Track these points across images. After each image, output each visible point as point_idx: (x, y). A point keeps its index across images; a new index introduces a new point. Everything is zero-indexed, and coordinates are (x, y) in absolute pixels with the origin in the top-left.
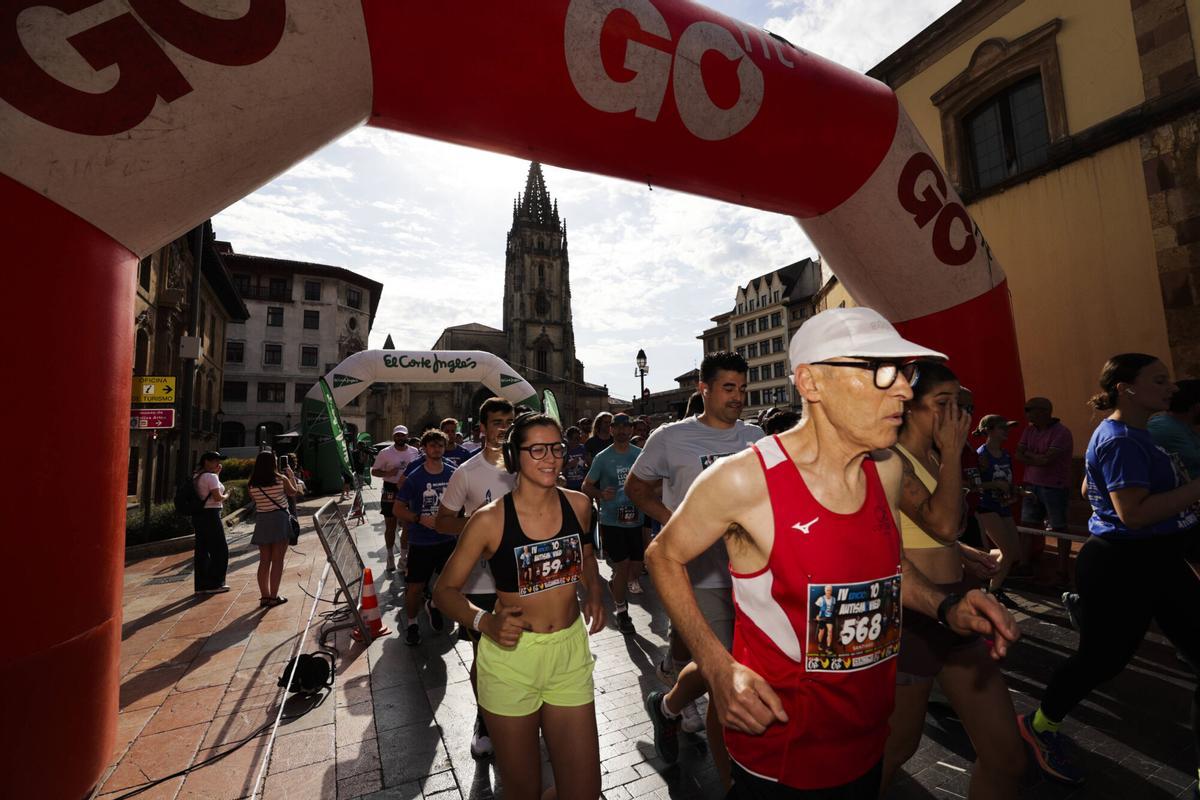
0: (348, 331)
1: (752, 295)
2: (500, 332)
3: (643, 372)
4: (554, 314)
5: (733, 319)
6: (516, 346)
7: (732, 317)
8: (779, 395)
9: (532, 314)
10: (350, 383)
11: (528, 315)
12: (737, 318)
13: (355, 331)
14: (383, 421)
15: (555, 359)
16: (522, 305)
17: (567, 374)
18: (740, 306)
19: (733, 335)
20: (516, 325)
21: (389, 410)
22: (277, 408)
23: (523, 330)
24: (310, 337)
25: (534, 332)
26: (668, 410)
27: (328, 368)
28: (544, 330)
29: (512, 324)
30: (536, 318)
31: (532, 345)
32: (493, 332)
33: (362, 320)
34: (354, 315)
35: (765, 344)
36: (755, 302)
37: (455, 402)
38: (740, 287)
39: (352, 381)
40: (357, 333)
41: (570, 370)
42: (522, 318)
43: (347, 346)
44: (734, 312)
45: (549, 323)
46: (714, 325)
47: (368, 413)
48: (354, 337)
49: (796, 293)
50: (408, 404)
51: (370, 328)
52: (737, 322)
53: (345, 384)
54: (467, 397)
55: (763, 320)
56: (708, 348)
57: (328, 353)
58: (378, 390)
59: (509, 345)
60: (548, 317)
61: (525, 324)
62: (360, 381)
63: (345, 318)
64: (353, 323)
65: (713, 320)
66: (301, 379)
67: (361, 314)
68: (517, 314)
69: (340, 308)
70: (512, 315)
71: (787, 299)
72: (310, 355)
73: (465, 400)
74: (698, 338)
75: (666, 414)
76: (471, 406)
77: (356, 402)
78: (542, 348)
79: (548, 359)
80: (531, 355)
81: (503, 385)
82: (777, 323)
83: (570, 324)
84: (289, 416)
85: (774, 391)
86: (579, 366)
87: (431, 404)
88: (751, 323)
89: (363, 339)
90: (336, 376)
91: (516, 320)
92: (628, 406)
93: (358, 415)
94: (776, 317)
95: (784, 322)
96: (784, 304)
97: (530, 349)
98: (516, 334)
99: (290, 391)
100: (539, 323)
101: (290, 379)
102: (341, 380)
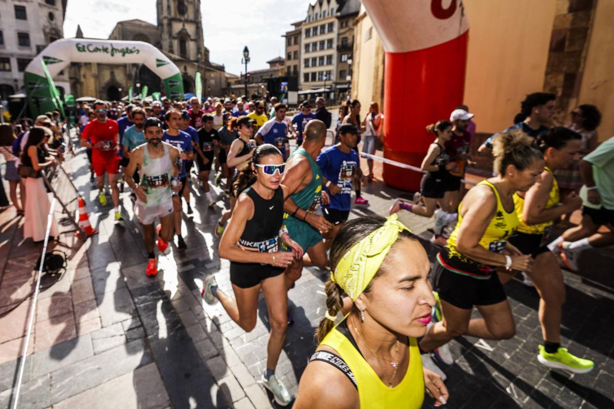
0: (49, 22)
1: (317, 10)
2: (154, 26)
3: (247, 60)
4: (190, 15)
5: (305, 25)
6: (166, 36)
7: (304, 23)
8: (328, 76)
9: (175, 14)
10: (54, 62)
11: (173, 15)
12: (307, 24)
13: (53, 22)
14: (81, 84)
15: (191, 46)
16: (169, 7)
17: (199, 56)
18: (309, 17)
19: (303, 35)
20: (165, 22)
21: (85, 76)
22: (7, 75)
23: (170, 25)
24: (21, 26)
25: (177, 27)
26: (262, 82)
27: (39, 49)
28: (184, 26)
29: (162, 20)
30: (178, 17)
31: (176, 36)
32: (150, 26)
33: (58, 14)
34: (51, 10)
35: (322, 43)
36: (319, 15)
37: (128, 72)
38: (310, 4)
39: (56, 61)
40: (56, 24)
41: (201, 53)
42: (169, 17)
43: (49, 33)
44: (305, 21)
45: (187, 21)
46: (293, 28)
47: (71, 78)
48: (54, 26)
49: (345, 10)
50: (96, 72)
51: (64, 19)
52: (308, 27)
53: (52, 63)
54: (135, 69)
55: (323, 27)
56: (288, 44)
57: (37, 38)
58: (75, 65)
59: (161, 35)
60: (186, 16)
61: (171, 21)
62: (61, 61)
63: (45, 12)
64: (51, 16)
65: (292, 25)
66: (20, 55)
67: (57, 9)
68: (165, 14)
69: (40, 5)
70: (162, 14)
71: (339, 14)
72: (24, 39)
73: (134, 71)
74: (283, 36)
75: (260, 84)
76: (138, 75)
77: (62, 73)
78: (183, 38)
79: (187, 45)
80: (176, 43)
81: (158, 65)
82: (330, 30)
83: (200, 22)
84: (16, 80)
85: (325, 73)
86: (207, 51)
87: (112, 73)
88: (315, 29)
89: (60, 29)
90: (45, 58)
91: (165, 18)
92: (237, 78)
93: (63, 81)
94: (331, 25)
95: (335, 29)
96: (338, 18)
97: (174, 38)
98: (166, 28)
99: (14, 63)
100: (180, 20)
101: (12, 55)
102: (48, 60)
